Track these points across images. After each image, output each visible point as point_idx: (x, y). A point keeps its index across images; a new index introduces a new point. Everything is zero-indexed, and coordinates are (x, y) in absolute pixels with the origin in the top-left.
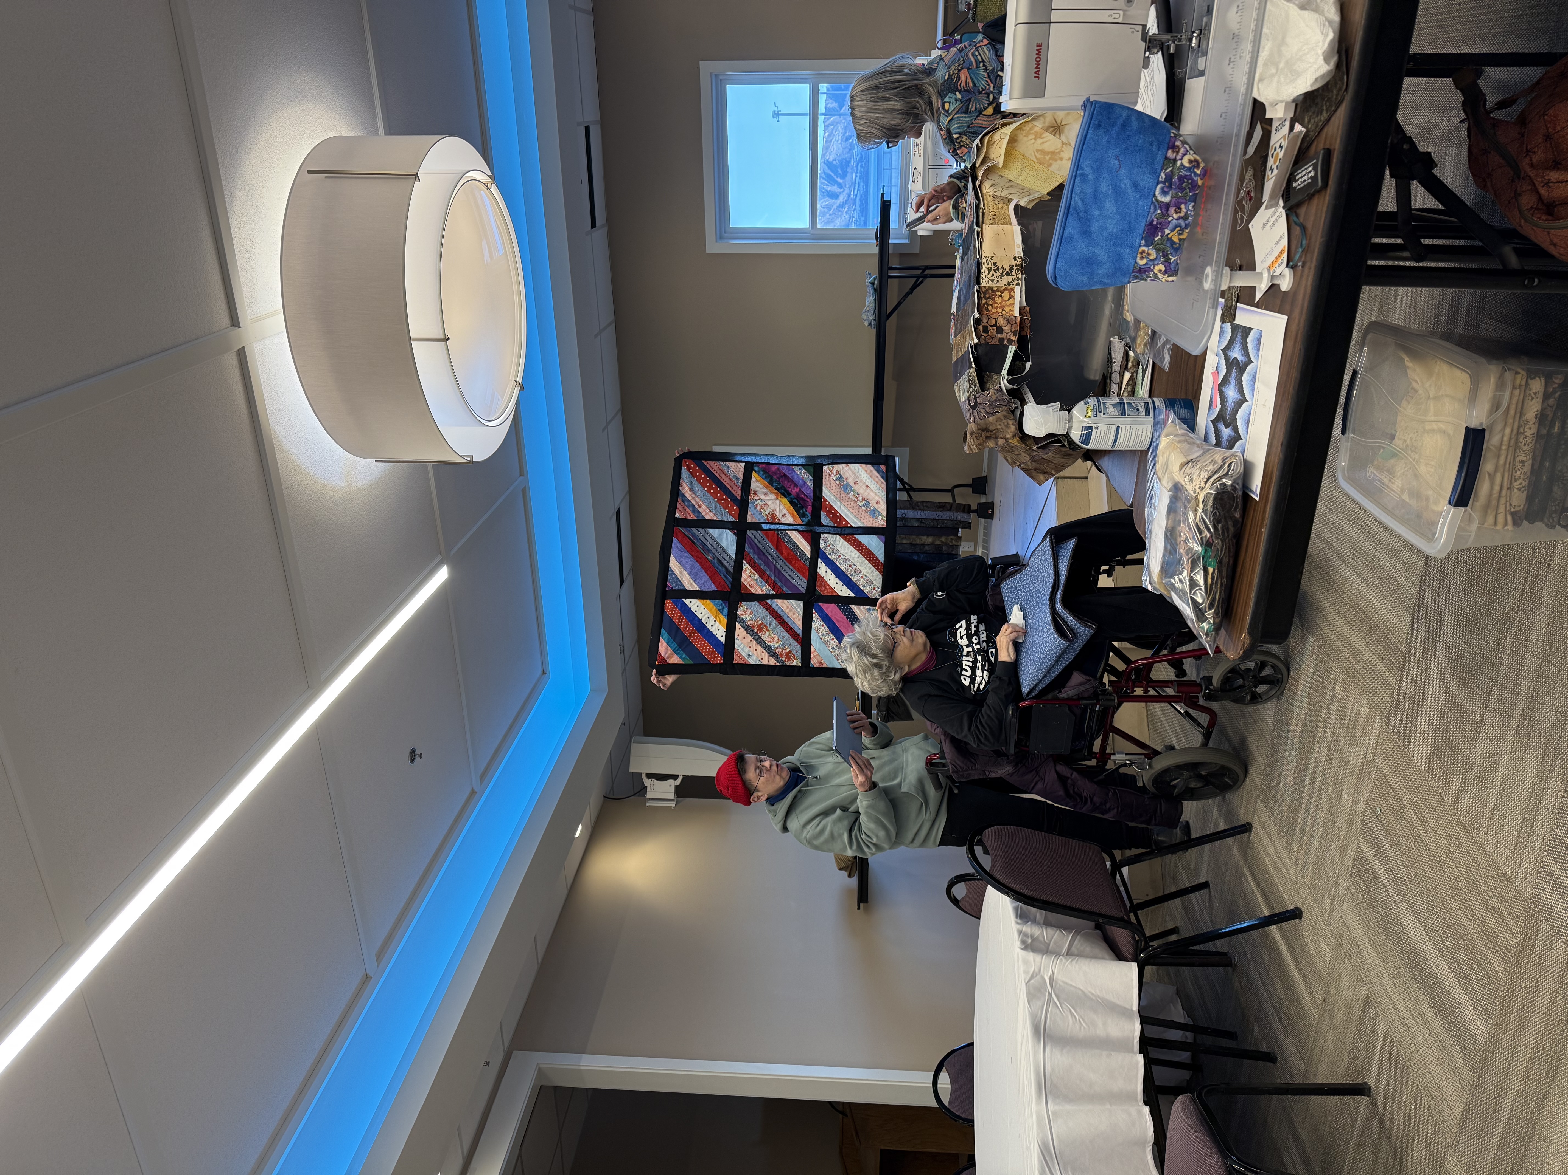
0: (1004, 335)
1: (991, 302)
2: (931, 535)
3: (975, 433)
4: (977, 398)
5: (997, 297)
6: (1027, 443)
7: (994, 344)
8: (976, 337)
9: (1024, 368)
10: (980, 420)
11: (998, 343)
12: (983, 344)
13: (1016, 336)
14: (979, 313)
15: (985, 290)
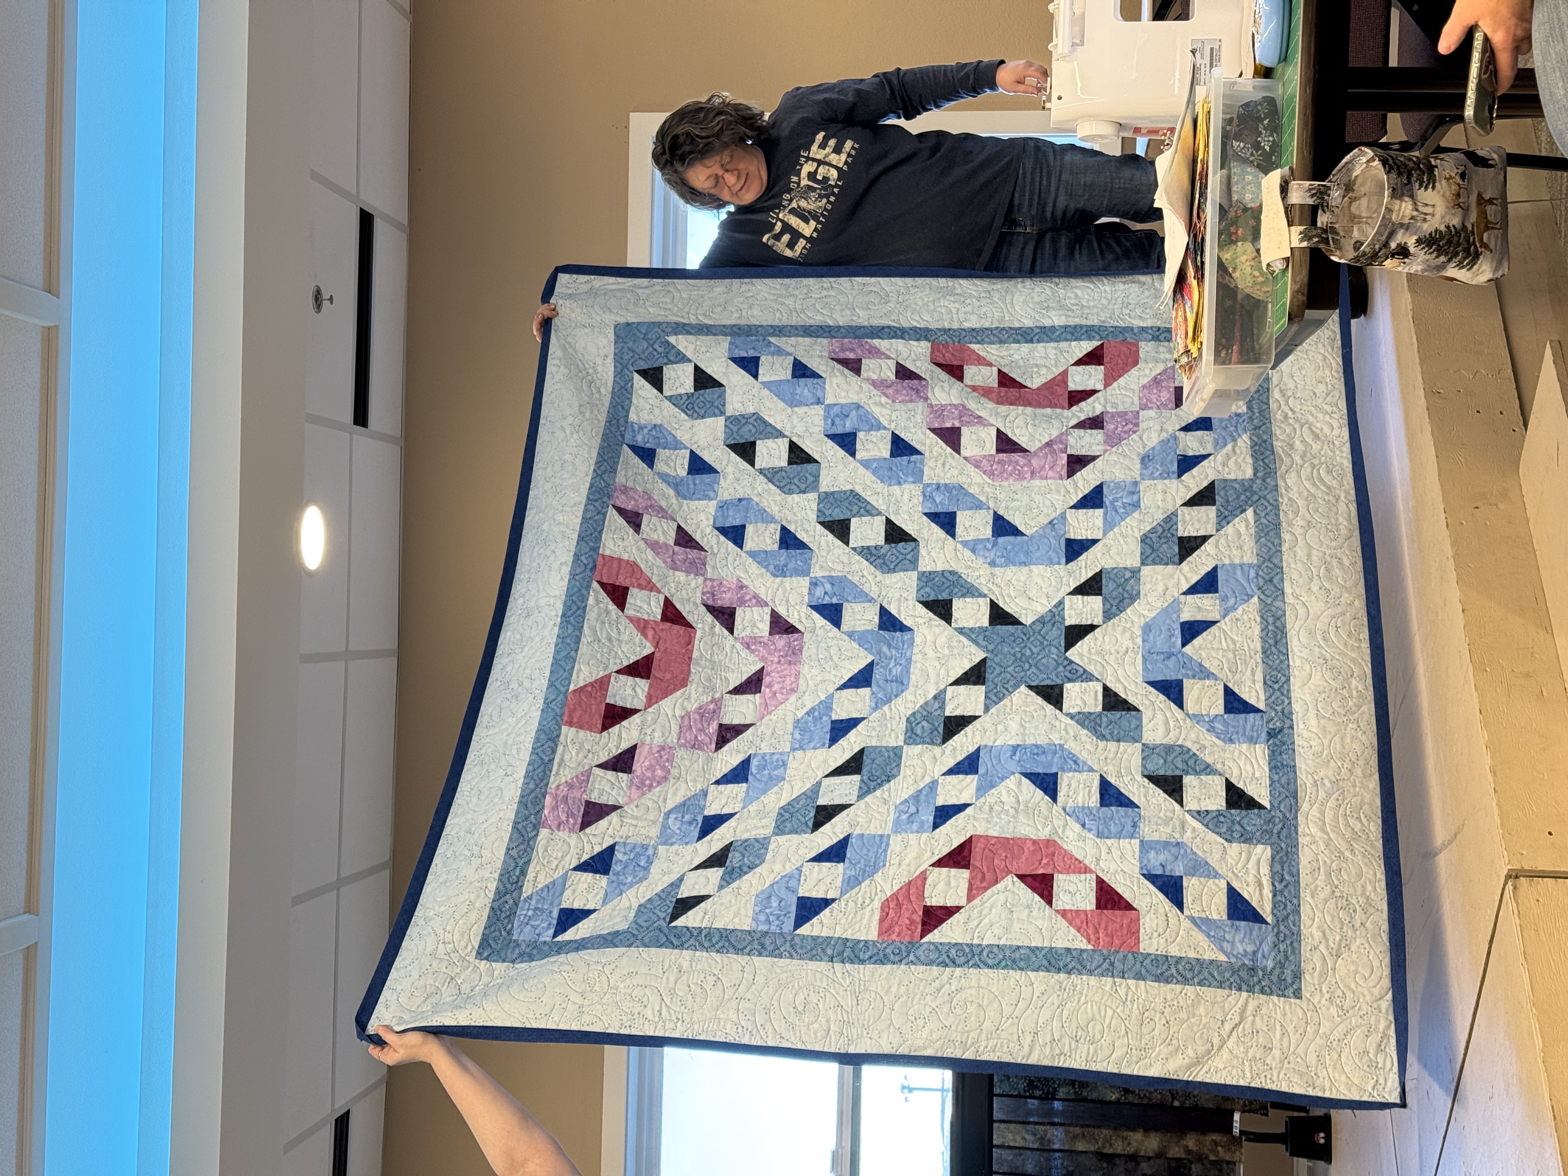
2: (1156, 1130)
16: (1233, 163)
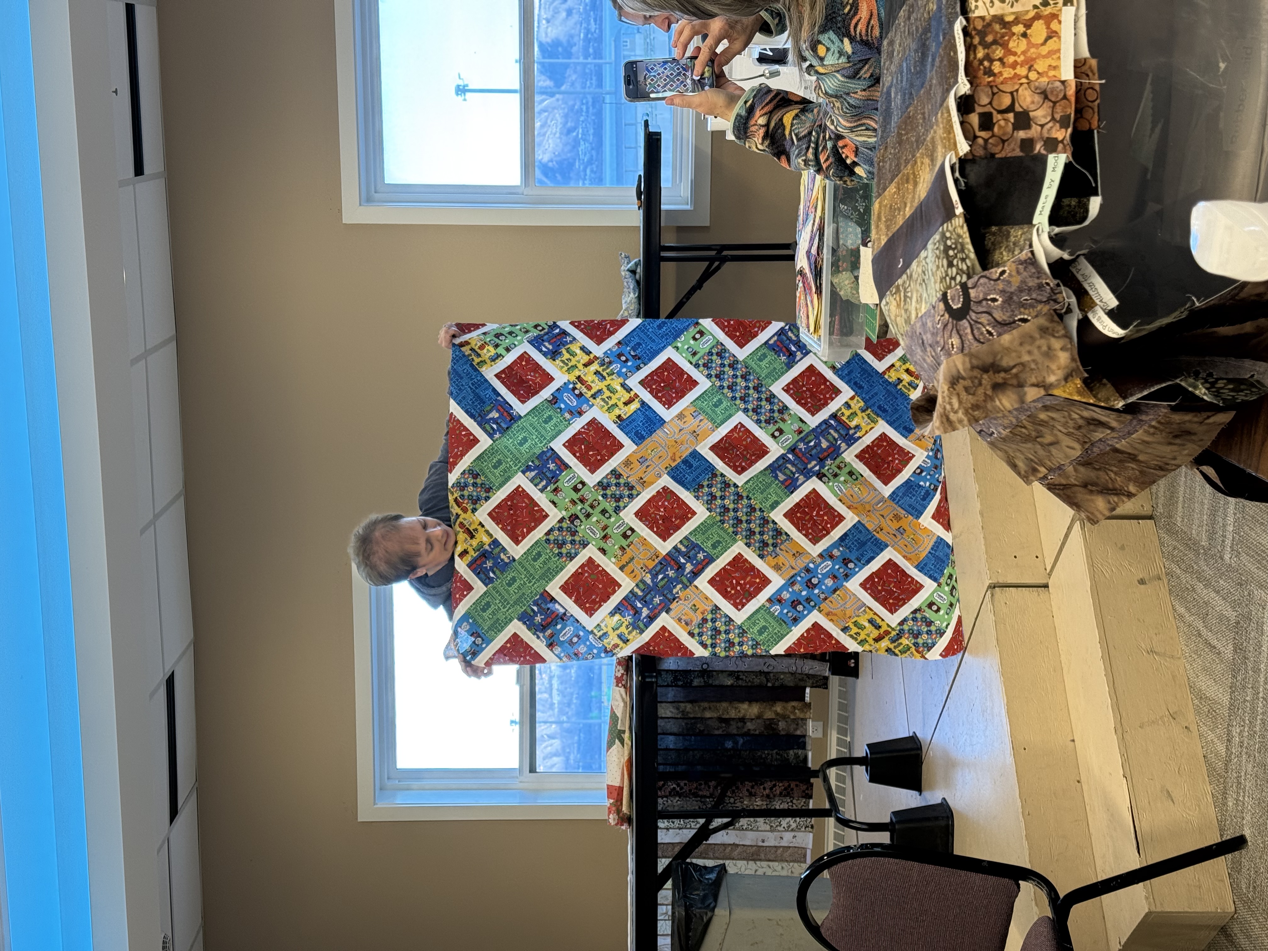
0: (1034, 132)
1: (999, 52)
2: (757, 701)
3: (964, 378)
4: (970, 291)
5: (1015, 38)
6: (1099, 396)
7: (1009, 155)
8: (966, 138)
9: (1087, 211)
10: (978, 344)
11: (1021, 154)
12: (980, 157)
13: (1066, 128)
14: (971, 83)
15: (983, 26)
16: (841, 219)
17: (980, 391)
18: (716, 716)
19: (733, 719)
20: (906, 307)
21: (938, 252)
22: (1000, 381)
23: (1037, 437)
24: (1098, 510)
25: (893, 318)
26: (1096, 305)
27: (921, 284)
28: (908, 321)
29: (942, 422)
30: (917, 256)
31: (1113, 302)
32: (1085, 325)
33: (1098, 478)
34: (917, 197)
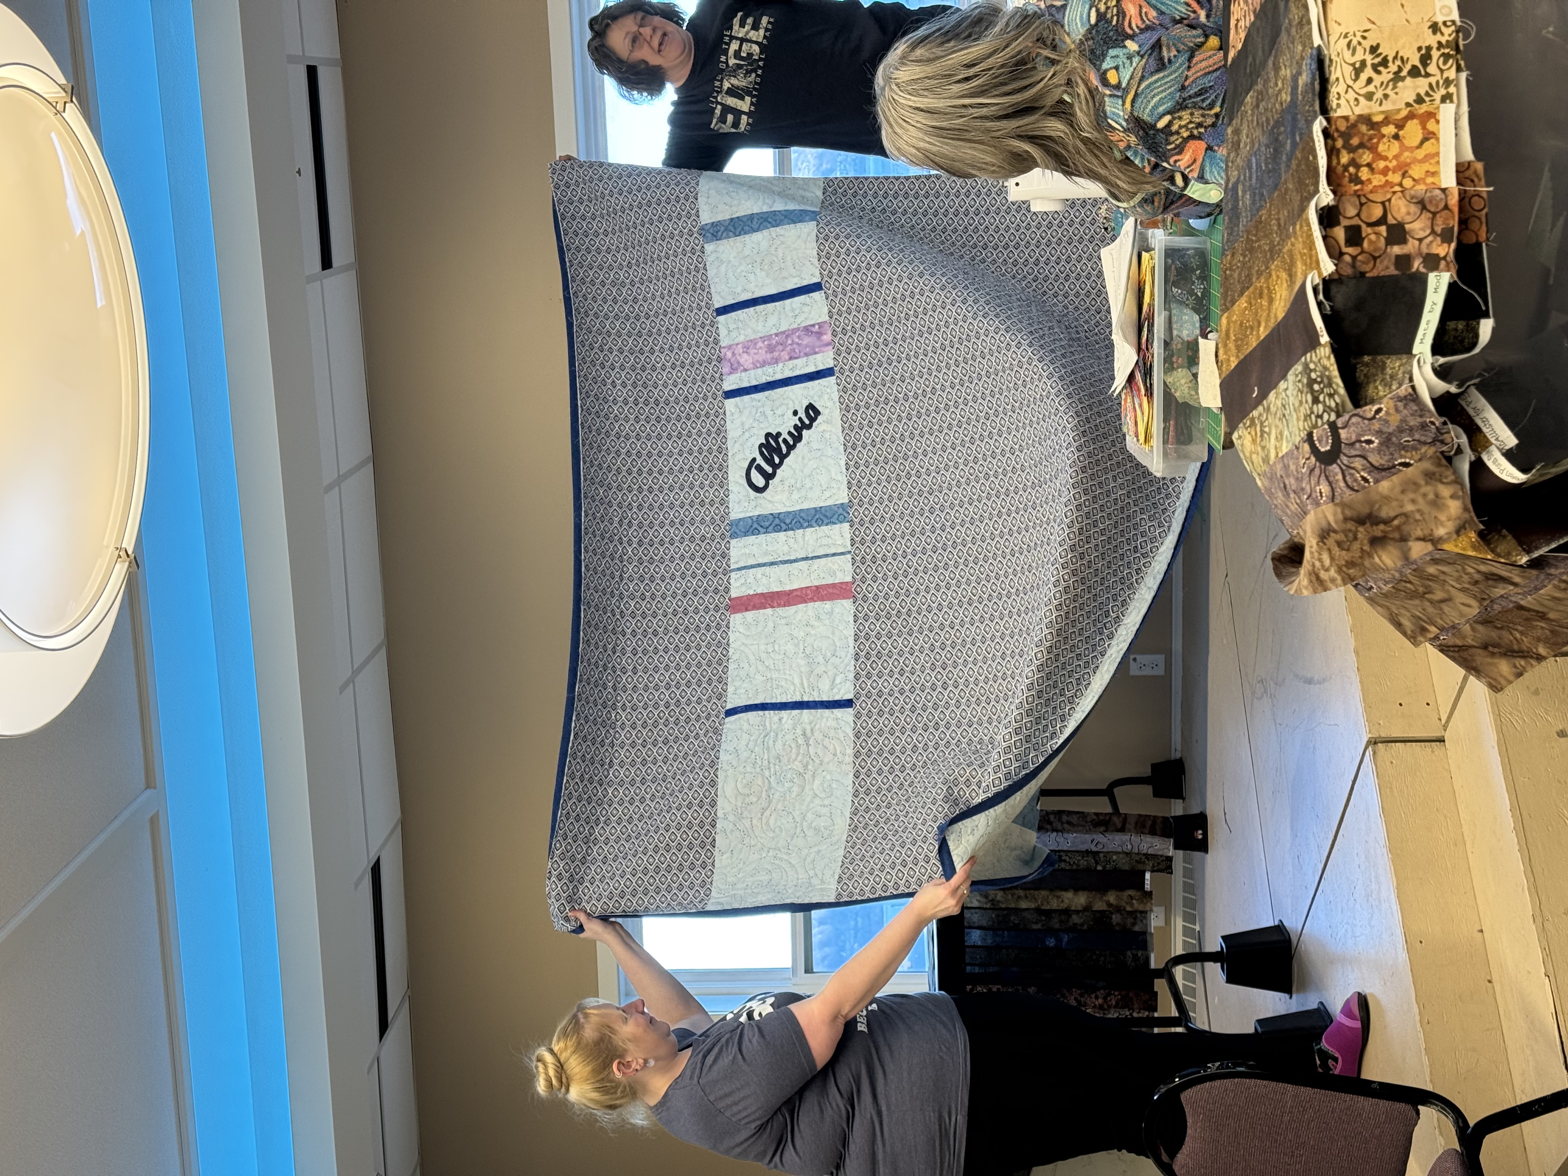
0: (1411, 247)
1: (1366, 157)
2: (1084, 889)
3: (1335, 532)
4: (1340, 431)
5: (1385, 140)
6: (1498, 550)
7: (1382, 274)
8: (1331, 255)
9: (1476, 336)
10: (1351, 493)
11: (1396, 272)
12: (1348, 277)
13: (1449, 242)
14: (1334, 192)
15: (1347, 128)
16: (1173, 305)
17: (1356, 546)
18: (1033, 906)
19: (1055, 911)
20: (1263, 444)
21: (1300, 385)
22: (1379, 534)
23: (1425, 593)
24: (1501, 676)
25: (1248, 455)
26: (1491, 444)
27: (1280, 419)
28: (1266, 460)
29: (1311, 581)
30: (1275, 386)
31: (1511, 441)
32: (1479, 468)
33: (1500, 638)
34: (1272, 315)
